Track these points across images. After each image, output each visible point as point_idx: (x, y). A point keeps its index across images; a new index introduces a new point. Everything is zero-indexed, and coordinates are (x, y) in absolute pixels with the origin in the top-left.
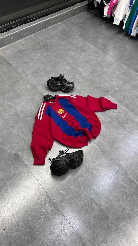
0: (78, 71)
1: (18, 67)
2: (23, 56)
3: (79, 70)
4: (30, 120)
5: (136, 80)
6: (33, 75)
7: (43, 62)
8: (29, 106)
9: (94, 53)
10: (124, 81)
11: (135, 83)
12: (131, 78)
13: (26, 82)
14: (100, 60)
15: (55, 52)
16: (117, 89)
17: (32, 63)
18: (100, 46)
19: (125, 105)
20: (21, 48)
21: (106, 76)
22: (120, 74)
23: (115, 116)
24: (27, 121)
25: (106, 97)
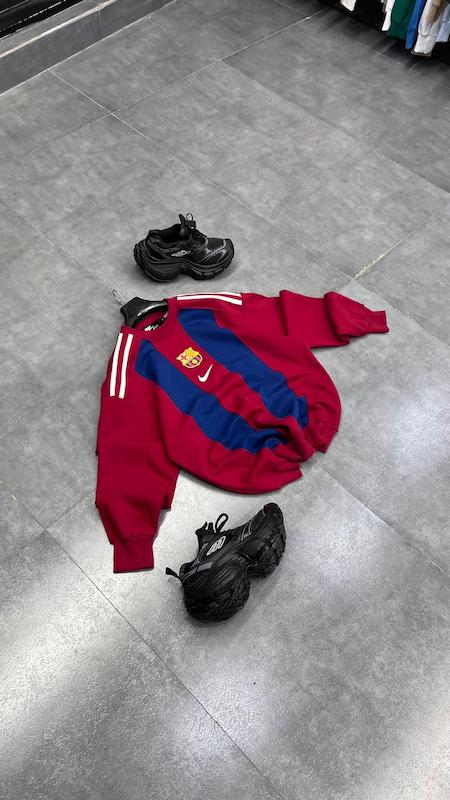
0: (235, 197)
1: (15, 200)
2: (27, 153)
3: (239, 195)
4: (83, 401)
5: (445, 220)
6: (74, 227)
7: (105, 171)
8: (75, 348)
9: (287, 127)
10: (403, 226)
11: (441, 231)
12: (426, 212)
13: (48, 253)
14: (310, 149)
15: (142, 130)
16: (381, 256)
17: (66, 181)
18: (304, 96)
19: (413, 316)
20: (19, 119)
21: (338, 210)
22: (387, 199)
23: (385, 362)
24: (70, 406)
25: (344, 292)
